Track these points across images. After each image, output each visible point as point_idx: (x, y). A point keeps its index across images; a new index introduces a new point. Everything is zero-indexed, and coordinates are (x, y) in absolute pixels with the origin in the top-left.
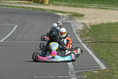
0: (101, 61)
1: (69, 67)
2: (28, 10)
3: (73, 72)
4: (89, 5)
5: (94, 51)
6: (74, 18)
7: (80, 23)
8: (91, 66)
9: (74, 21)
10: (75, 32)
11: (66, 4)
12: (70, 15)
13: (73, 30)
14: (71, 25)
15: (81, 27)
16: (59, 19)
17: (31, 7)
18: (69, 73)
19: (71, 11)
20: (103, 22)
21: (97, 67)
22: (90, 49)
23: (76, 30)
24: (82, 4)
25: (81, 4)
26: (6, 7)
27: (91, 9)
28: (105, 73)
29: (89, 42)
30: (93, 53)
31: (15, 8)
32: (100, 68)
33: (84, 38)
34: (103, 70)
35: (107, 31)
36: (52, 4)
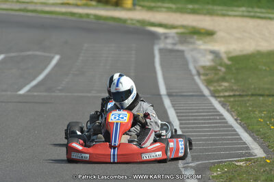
0: (255, 139)
2: (84, 19)
4: (226, 10)
5: (238, 116)
6: (192, 40)
7: (206, 50)
8: (231, 149)
9: (191, 46)
10: (194, 72)
11: (173, 6)
12: (181, 33)
14: (184, 55)
15: (207, 61)
16: (156, 41)
17: (91, 15)
19: (185, 23)
20: (260, 48)
21: (244, 152)
22: (228, 111)
23: (195, 67)
24: (210, 7)
25: (207, 7)
26: (34, 14)
28: (263, 166)
29: (227, 94)
30: (236, 120)
31: (54, 16)
32: (251, 155)
33: (215, 84)
34: (259, 160)
35: (268, 69)
36: (140, 6)
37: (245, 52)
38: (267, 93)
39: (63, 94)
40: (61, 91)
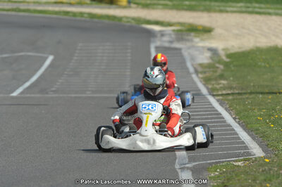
0: (254, 138)
2: (78, 18)
3: (186, 164)
4: (224, 6)
5: (237, 114)
6: (189, 38)
7: (203, 47)
9: (189, 44)
10: (191, 70)
11: (169, 3)
12: (178, 31)
13: (186, 66)
14: (181, 53)
15: (204, 58)
16: (152, 39)
17: (85, 13)
18: (177, 166)
19: (182, 20)
20: (258, 45)
21: (242, 151)
22: (226, 109)
23: (192, 65)
24: (208, 3)
25: (203, 3)
27: (230, 14)
28: (261, 165)
29: (224, 92)
30: (235, 119)
31: (48, 15)
32: (249, 154)
33: (213, 82)
34: (258, 160)
35: (267, 66)
36: (135, 3)
37: (244, 49)
38: (266, 90)
39: (57, 95)
40: (54, 92)
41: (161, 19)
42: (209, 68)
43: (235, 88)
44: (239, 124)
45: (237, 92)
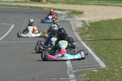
0: (101, 60)
1: (68, 66)
2: (25, 8)
3: (72, 71)
4: (88, 2)
5: (94, 49)
6: (73, 16)
7: (79, 20)
8: (91, 64)
9: (73, 19)
10: (74, 30)
11: (65, 1)
12: (68, 13)
13: (72, 28)
14: (70, 23)
15: (80, 25)
16: (57, 17)
17: (28, 6)
18: (68, 72)
19: (70, 9)
20: (103, 19)
21: (96, 65)
22: (89, 47)
23: (74, 28)
24: (81, 1)
25: (79, 1)
26: (2, 7)
27: (90, 6)
28: (105, 71)
29: (88, 40)
30: (93, 51)
31: (12, 7)
32: (99, 66)
33: (84, 35)
34: (103, 69)
35: (107, 28)
36: (50, 1)
37: (97, 21)
38: (107, 39)
39: (16, 42)
40: (15, 40)
41: (61, 8)
42: (82, 29)
43: (93, 38)
44: (95, 54)
45: (94, 39)
